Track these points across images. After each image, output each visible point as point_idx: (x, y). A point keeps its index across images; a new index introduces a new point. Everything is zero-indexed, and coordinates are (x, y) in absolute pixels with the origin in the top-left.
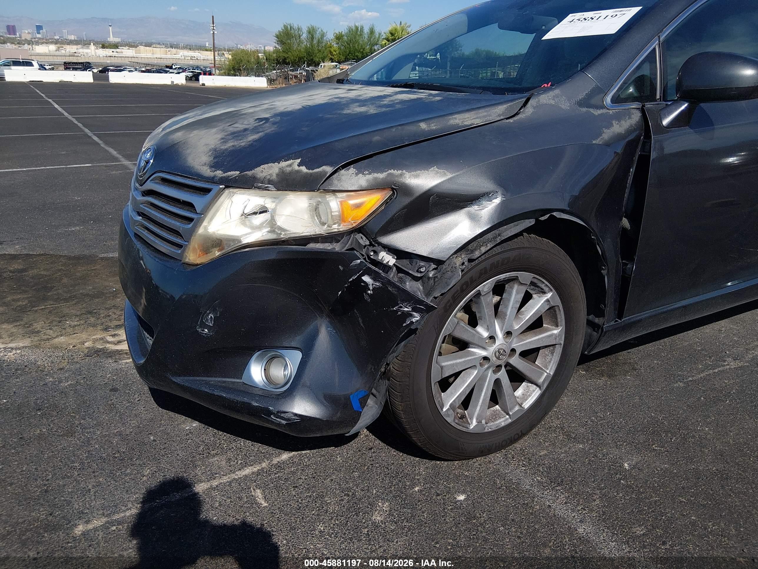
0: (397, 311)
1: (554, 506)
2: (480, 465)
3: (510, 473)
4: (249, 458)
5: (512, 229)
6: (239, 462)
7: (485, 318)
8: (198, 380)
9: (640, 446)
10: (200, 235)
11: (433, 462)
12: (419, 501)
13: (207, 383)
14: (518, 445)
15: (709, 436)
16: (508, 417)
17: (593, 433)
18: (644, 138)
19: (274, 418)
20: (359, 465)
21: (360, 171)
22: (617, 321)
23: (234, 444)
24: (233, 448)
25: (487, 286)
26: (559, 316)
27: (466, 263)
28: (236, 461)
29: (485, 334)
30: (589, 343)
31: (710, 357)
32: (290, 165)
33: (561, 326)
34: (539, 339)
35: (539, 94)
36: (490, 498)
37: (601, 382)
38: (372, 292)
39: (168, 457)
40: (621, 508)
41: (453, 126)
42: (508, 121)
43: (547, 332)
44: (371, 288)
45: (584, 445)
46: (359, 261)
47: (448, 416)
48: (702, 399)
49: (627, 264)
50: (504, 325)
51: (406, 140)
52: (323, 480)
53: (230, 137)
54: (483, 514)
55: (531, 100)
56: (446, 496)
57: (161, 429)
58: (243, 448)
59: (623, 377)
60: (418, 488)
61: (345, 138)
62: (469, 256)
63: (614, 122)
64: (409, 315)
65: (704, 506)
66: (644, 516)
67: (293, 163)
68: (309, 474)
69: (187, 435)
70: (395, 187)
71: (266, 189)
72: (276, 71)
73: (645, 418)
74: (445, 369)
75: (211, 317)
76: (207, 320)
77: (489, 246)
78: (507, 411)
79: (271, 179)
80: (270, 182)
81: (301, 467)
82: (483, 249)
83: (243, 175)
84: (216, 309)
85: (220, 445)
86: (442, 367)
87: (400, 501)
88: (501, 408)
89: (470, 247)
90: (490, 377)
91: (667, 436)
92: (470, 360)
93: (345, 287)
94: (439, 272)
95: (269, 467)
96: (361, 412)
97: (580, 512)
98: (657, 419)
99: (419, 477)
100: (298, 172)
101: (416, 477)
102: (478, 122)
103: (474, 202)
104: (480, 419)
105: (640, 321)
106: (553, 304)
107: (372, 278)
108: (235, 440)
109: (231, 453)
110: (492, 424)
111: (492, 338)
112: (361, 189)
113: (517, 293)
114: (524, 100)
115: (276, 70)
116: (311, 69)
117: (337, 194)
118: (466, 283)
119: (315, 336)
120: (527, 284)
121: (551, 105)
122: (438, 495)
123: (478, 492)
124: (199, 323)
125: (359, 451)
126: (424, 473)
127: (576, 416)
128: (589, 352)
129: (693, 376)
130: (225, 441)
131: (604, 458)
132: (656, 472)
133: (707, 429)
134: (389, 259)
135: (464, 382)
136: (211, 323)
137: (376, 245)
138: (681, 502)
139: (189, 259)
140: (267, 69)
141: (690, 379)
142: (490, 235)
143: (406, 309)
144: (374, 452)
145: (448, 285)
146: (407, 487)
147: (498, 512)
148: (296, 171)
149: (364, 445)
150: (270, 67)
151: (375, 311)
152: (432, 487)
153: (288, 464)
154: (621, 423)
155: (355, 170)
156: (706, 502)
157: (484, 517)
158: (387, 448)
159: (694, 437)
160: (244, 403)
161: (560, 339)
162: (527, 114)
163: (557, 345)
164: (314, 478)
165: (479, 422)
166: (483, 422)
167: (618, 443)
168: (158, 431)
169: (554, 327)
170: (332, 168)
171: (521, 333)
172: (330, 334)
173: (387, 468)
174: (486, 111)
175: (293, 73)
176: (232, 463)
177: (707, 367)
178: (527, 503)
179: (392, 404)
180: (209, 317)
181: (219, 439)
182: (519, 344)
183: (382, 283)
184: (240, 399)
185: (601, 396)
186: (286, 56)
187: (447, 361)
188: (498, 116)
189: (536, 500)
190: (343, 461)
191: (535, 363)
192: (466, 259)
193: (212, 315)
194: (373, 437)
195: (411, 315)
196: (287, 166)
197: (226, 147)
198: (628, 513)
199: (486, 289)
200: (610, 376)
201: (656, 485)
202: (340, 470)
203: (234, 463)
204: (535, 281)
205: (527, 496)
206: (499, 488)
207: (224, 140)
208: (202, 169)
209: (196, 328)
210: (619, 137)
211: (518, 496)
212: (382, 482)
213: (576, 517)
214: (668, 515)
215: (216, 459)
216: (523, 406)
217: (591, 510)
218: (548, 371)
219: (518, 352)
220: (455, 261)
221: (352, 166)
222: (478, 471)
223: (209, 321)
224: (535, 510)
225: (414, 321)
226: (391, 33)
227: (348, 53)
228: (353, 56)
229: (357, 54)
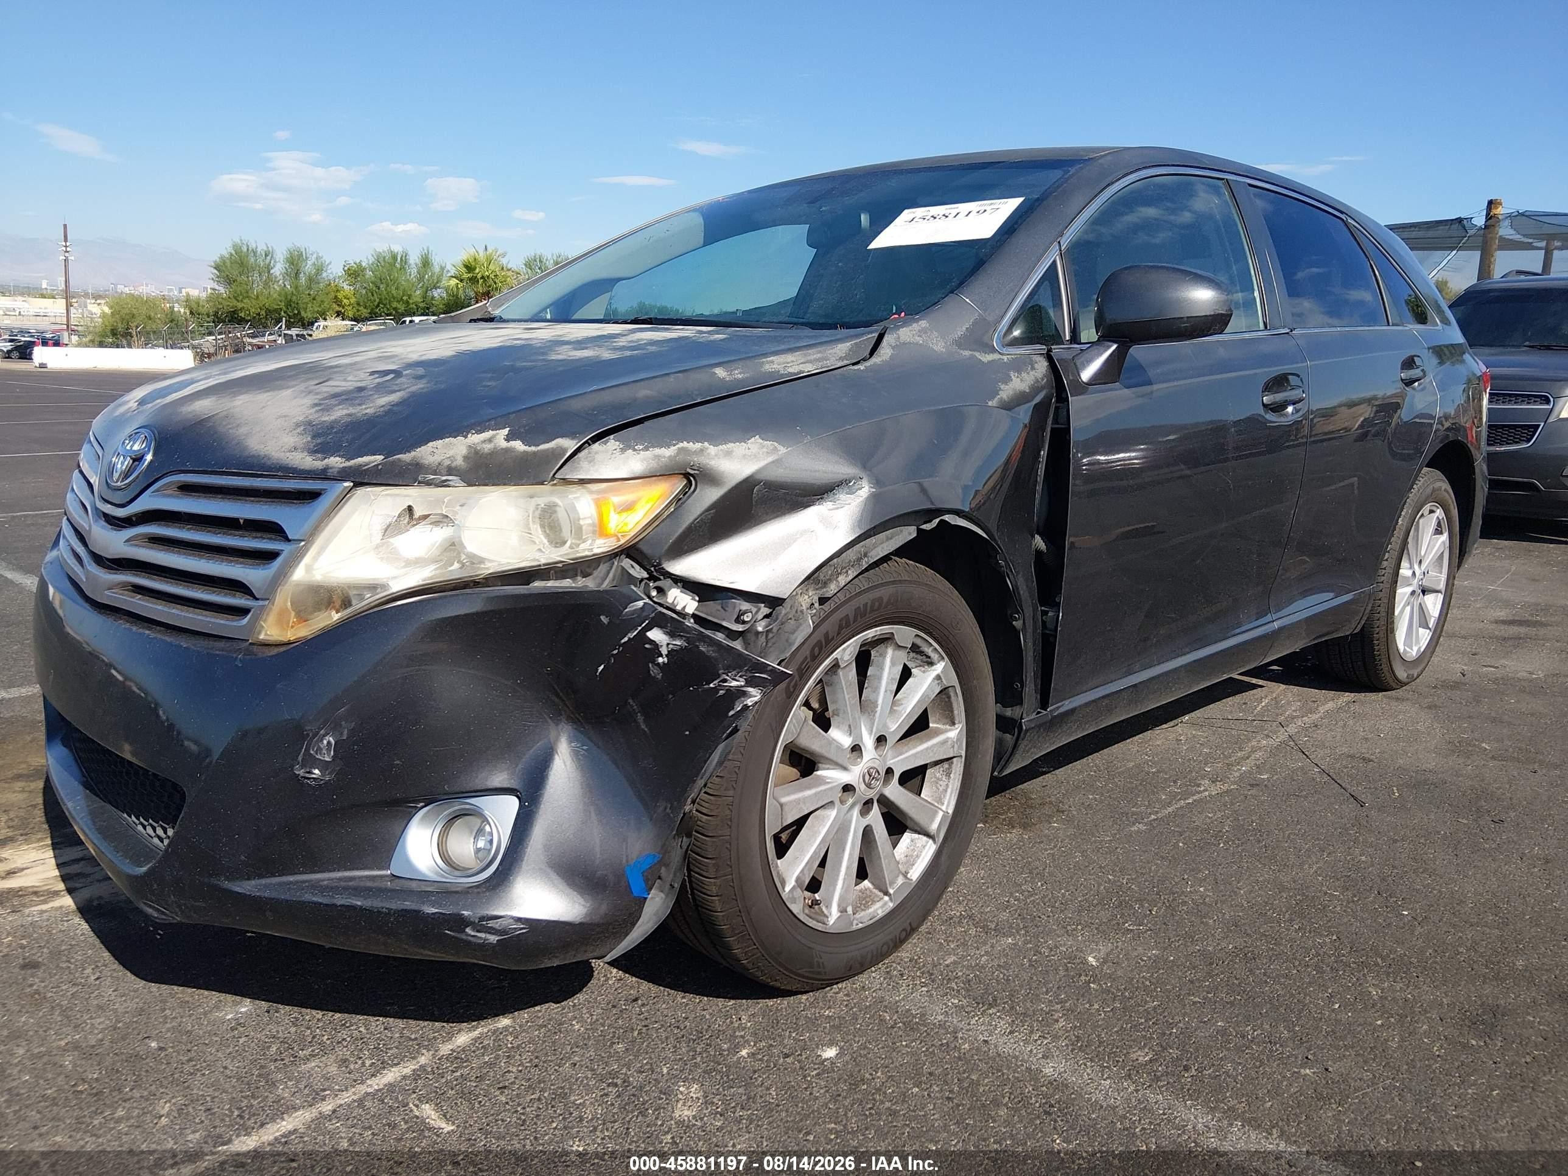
0: (715, 690)
1: (993, 1040)
2: (847, 995)
3: (903, 999)
4: (387, 1053)
5: (884, 545)
6: (368, 1063)
7: (844, 712)
8: (291, 882)
9: (1105, 928)
10: (298, 584)
11: (763, 1003)
12: (755, 1072)
13: (314, 886)
14: (905, 953)
15: (1207, 899)
16: (886, 898)
17: (1024, 918)
18: (1057, 401)
19: (473, 933)
20: (621, 1031)
21: (627, 446)
22: (1039, 713)
23: (345, 1032)
24: (344, 1039)
25: (848, 652)
26: (955, 705)
27: (817, 605)
28: (360, 1062)
29: (846, 741)
30: (1001, 756)
31: (1175, 782)
32: (490, 440)
33: (959, 723)
34: (927, 749)
35: (898, 328)
36: (880, 1046)
37: (1014, 835)
38: (666, 660)
39: (204, 1075)
40: (1103, 1027)
41: (771, 374)
42: (856, 367)
43: (938, 735)
44: (664, 651)
45: (1015, 937)
46: (640, 604)
47: (794, 901)
48: (1181, 844)
49: (1047, 612)
50: (873, 724)
51: (697, 395)
52: (557, 1068)
53: (333, 401)
54: (876, 1072)
55: (886, 336)
56: (801, 1055)
57: (168, 1025)
58: (368, 1036)
59: (1046, 825)
60: (746, 1051)
61: (585, 393)
62: (820, 593)
63: (1012, 374)
64: (741, 693)
65: (1232, 1003)
66: (1143, 1033)
67: (493, 437)
68: (524, 1061)
69: (233, 1029)
70: (692, 472)
71: (443, 484)
72: (214, 338)
73: (1099, 885)
74: (786, 808)
75: (329, 743)
76: (319, 750)
77: (852, 574)
78: (884, 889)
79: (453, 465)
80: (451, 471)
81: (504, 1052)
82: (843, 580)
83: (394, 462)
84: (341, 725)
85: (314, 1037)
86: (781, 805)
87: (718, 1077)
88: (872, 883)
89: (821, 575)
90: (856, 823)
91: (1143, 906)
92: (825, 790)
93: (613, 655)
94: (775, 621)
95: (436, 1063)
96: (646, 899)
97: (1039, 1042)
98: (1119, 884)
99: (743, 1033)
100: (507, 450)
101: (737, 1034)
102: (809, 368)
103: (825, 496)
104: (845, 906)
105: (1072, 711)
106: (946, 683)
107: (666, 633)
108: (344, 1025)
109: (345, 1049)
110: (862, 914)
111: (856, 749)
112: (632, 476)
113: (893, 664)
114: (876, 335)
115: (214, 335)
116: (297, 333)
117: (589, 486)
118: (819, 644)
119: (546, 762)
120: (907, 648)
121: (917, 344)
122: (787, 1056)
123: (857, 1039)
124: (300, 759)
125: (614, 1006)
126: (749, 1024)
127: (988, 895)
128: (1000, 772)
129: (1157, 812)
130: (323, 1028)
131: (1053, 953)
132: (1142, 963)
133: (1202, 889)
134: (686, 602)
135: (815, 835)
136: (329, 754)
137: (662, 577)
138: (1194, 1003)
139: (266, 634)
140: (192, 332)
141: (1153, 817)
142: (851, 554)
143: (734, 683)
144: (643, 1005)
145: (791, 645)
146: (726, 1053)
147: (901, 1065)
148: (502, 449)
149: (620, 996)
150: (200, 329)
151: (670, 696)
152: (771, 1045)
153: (474, 1052)
154: (1063, 895)
155: (618, 443)
156: (1232, 998)
157: (879, 1077)
158: (666, 994)
159: (1184, 903)
160: (405, 912)
161: (960, 747)
162: (884, 358)
163: (955, 759)
164: (536, 1066)
165: (843, 911)
166: (850, 909)
167: (1069, 928)
168: (163, 1030)
169: (948, 727)
170: (575, 442)
171: (901, 739)
172: (575, 754)
173: (678, 1027)
174: (820, 352)
175: (255, 341)
176: (352, 1066)
177: (1173, 797)
178: (947, 1043)
179: (694, 885)
180: (325, 742)
181: (308, 1028)
182: (896, 759)
183: (688, 640)
184: (395, 905)
185: (1019, 858)
186: (240, 305)
187: (789, 794)
188: (840, 358)
189: (960, 1035)
190: (587, 1029)
191: (920, 795)
192: (816, 598)
193: (331, 739)
194: (634, 979)
195: (745, 694)
196: (484, 441)
197: (332, 418)
198: (1117, 1032)
199: (847, 657)
200: (1025, 826)
201: (1148, 983)
202: (586, 1045)
203: (357, 1066)
204: (918, 641)
205: (943, 1031)
206: (892, 1027)
207: (322, 406)
208: (291, 457)
209: (292, 769)
210: (1020, 399)
211: (928, 1034)
212: (675, 1051)
213: (1035, 1051)
214: (1181, 1025)
215: (313, 1064)
216: (909, 876)
217: (1056, 1038)
218: (944, 808)
219: (897, 776)
220: (801, 599)
221: (612, 437)
222: (847, 1005)
223: (324, 751)
224: (963, 1051)
225: (750, 704)
226: (466, 266)
227: (376, 303)
228: (388, 309)
229: (395, 304)
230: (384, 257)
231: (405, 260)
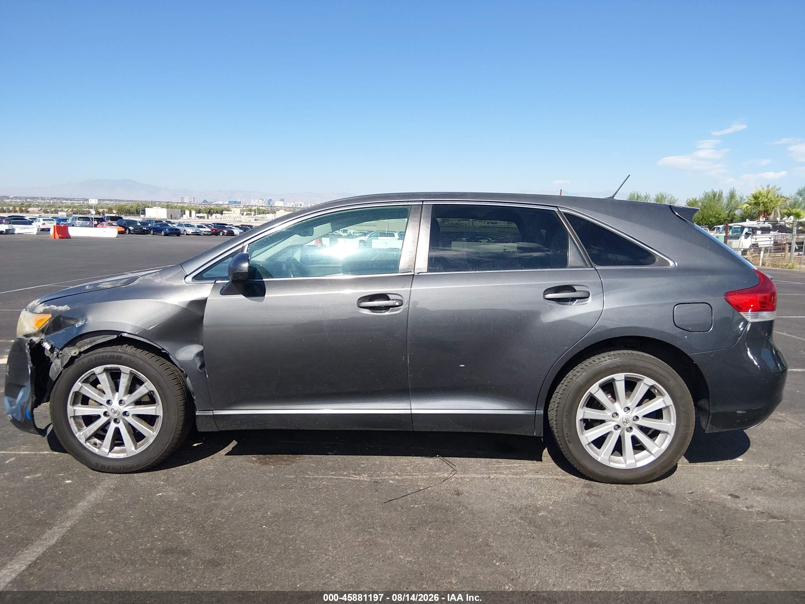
16: (126, 453)
25: (98, 370)
27: (77, 353)
29: (105, 398)
34: (144, 410)
36: (77, 485)
47: (81, 439)
60: (62, 474)
66: (115, 509)
74: (77, 411)
86: (75, 409)
89: (78, 345)
90: (112, 425)
96: (32, 420)
97: (97, 500)
103: (77, 323)
106: (149, 389)
110: (115, 454)
111: (110, 401)
112: (40, 313)
118: (81, 365)
123: (79, 482)
137: (45, 339)
152: (67, 476)
161: (159, 413)
165: (104, 449)
166: (107, 450)
182: (130, 409)
187: (78, 407)
211: (89, 488)
216: (138, 450)
219: (130, 414)
221: (45, 303)
224: (83, 493)
226: (754, 197)
227: (700, 219)
228: (707, 222)
229: (711, 219)
230: (709, 195)
231: (720, 196)
